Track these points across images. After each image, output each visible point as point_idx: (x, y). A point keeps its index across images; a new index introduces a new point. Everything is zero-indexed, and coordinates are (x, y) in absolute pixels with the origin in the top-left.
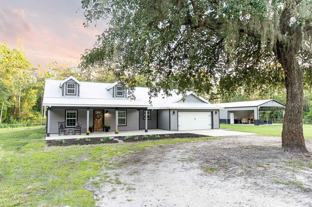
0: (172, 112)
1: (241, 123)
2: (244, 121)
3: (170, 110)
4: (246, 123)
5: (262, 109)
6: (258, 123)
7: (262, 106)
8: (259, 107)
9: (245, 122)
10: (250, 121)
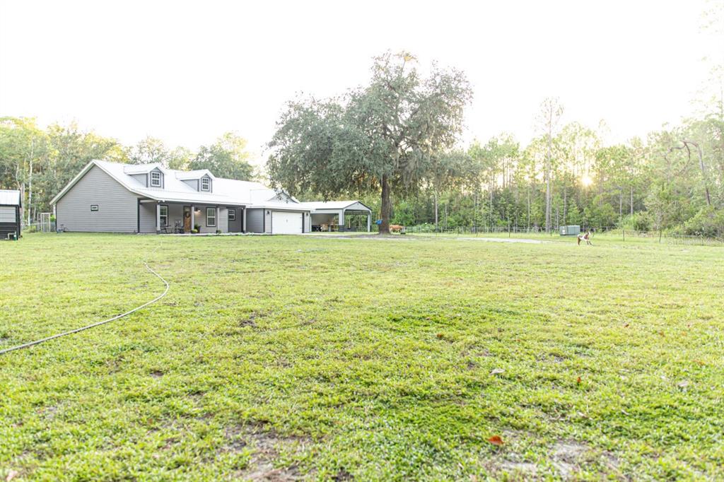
0: (266, 212)
1: (320, 230)
2: (324, 227)
3: (264, 209)
4: (326, 231)
5: (347, 212)
6: (342, 229)
7: (348, 208)
8: (344, 210)
9: (325, 229)
10: (330, 228)
